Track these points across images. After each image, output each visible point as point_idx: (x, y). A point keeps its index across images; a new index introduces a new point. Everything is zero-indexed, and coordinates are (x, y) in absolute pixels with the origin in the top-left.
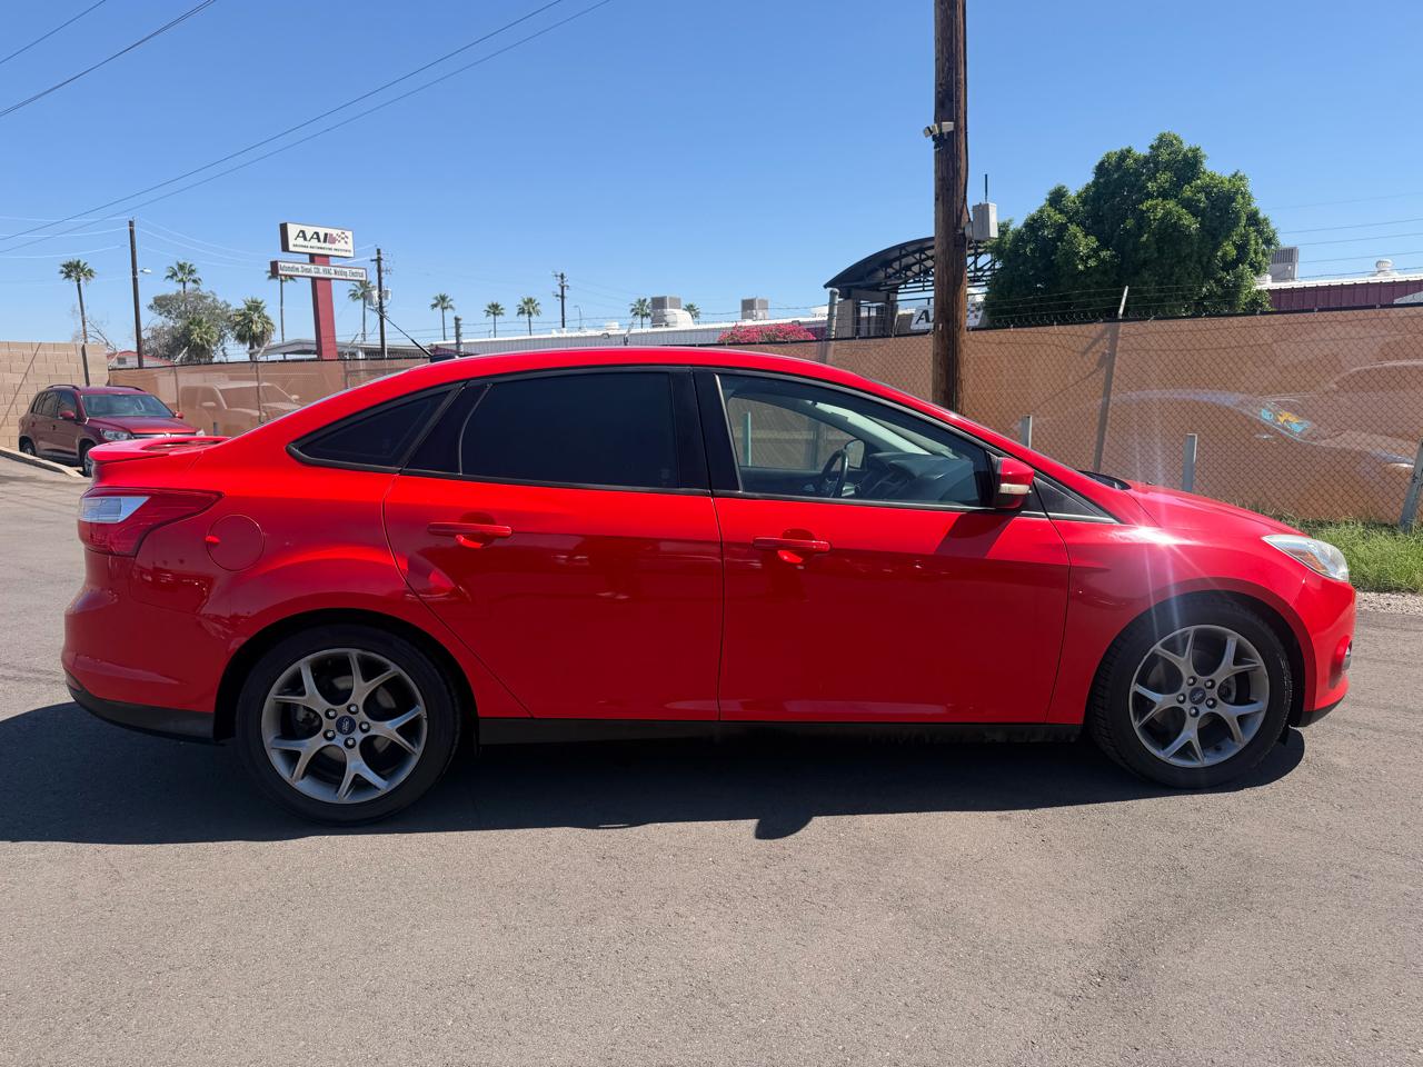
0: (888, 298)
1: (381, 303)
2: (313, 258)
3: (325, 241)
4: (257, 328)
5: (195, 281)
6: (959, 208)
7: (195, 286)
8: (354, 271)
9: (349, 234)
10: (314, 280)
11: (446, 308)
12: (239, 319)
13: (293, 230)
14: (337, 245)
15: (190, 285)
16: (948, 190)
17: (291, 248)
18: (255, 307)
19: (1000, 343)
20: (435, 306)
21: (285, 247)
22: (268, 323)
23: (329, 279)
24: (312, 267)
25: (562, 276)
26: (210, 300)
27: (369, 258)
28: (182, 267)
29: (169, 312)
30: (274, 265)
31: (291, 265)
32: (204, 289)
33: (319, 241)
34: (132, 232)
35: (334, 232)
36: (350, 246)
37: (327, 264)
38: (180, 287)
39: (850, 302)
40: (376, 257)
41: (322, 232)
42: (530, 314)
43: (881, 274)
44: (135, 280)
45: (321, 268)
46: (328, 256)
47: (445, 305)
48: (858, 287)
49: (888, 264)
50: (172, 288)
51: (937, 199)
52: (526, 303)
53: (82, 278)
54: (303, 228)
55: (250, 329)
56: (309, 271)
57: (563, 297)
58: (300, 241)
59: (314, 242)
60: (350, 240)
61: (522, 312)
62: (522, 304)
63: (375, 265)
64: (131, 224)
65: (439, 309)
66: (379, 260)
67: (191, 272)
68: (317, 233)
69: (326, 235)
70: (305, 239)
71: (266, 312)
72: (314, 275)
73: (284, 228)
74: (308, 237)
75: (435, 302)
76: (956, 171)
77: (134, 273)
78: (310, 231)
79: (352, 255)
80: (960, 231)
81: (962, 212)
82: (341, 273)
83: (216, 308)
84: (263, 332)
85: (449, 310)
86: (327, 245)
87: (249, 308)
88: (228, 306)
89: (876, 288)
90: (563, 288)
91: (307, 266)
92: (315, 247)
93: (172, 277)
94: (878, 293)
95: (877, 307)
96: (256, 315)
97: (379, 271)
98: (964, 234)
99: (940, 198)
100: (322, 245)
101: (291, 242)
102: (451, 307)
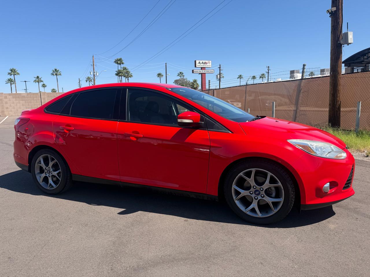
0: (366, 65)
1: (220, 78)
2: (202, 68)
3: (205, 64)
4: (195, 86)
5: (183, 76)
6: (339, 34)
7: (183, 77)
8: (211, 71)
9: (210, 61)
10: (202, 74)
11: (241, 78)
12: (191, 84)
13: (197, 62)
14: (207, 65)
15: (182, 77)
16: (335, 29)
17: (197, 66)
18: (195, 81)
19: (356, 78)
20: (238, 78)
21: (195, 66)
22: (198, 85)
23: (205, 73)
24: (201, 70)
25: (269, 67)
26: (186, 80)
27: (218, 67)
28: (180, 73)
29: (177, 84)
30: (193, 71)
31: (196, 70)
32: (185, 78)
33: (203, 64)
34: (166, 66)
35: (207, 61)
36: (210, 65)
37: (205, 69)
38: (180, 78)
39: (350, 68)
40: (219, 67)
41: (204, 62)
42: (263, 78)
43: (362, 59)
44: (166, 76)
45: (203, 71)
46: (205, 68)
47: (241, 77)
48: (353, 63)
49: (365, 55)
50: (178, 78)
51: (331, 33)
52: (262, 75)
53: (161, 77)
54: (200, 61)
55: (194, 86)
56: (201, 71)
57: (268, 73)
58: (199, 64)
59: (202, 64)
60: (211, 63)
61: (261, 77)
62: (261, 75)
63: (219, 69)
64: (166, 64)
65: (239, 79)
66: (220, 67)
67: (183, 74)
68: (203, 62)
69: (205, 62)
70: (200, 64)
71: (197, 82)
72: (202, 72)
73: (195, 61)
74: (201, 63)
75: (238, 77)
76: (338, 23)
77: (166, 75)
78: (201, 62)
79: (211, 67)
80: (339, 42)
81: (339, 36)
82: (208, 71)
83: (187, 82)
84: (196, 87)
85: (242, 79)
86: (205, 65)
87: (194, 82)
88: (190, 81)
89: (361, 63)
90: (268, 70)
91: (200, 70)
92: (202, 65)
93: (178, 75)
94: (362, 64)
95: (361, 69)
96: (195, 83)
97: (220, 70)
98: (340, 43)
99: (332, 32)
100: (204, 65)
101: (197, 65)
102: (242, 78)
